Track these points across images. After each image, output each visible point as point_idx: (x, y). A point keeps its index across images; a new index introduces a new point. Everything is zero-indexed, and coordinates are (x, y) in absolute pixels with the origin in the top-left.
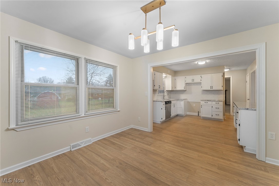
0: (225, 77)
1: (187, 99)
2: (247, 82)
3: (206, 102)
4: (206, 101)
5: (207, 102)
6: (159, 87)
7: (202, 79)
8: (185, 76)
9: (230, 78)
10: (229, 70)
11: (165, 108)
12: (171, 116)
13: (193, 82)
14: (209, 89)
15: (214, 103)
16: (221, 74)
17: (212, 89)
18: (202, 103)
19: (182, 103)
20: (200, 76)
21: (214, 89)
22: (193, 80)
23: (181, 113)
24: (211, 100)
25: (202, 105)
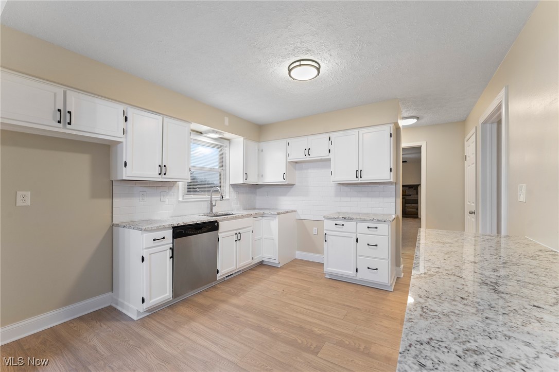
0: (404, 144)
1: (295, 211)
2: (468, 158)
3: (338, 222)
4: (338, 218)
5: (341, 223)
6: (158, 170)
7: (331, 148)
8: (288, 140)
9: (419, 148)
10: (415, 121)
11: (169, 253)
12: (218, 275)
13: (308, 158)
14: (352, 178)
15: (363, 226)
16: (388, 129)
17: (359, 181)
18: (329, 225)
19: (274, 225)
20: (327, 136)
21: (366, 178)
22: (307, 151)
23: (271, 256)
24: (354, 217)
25: (328, 233)
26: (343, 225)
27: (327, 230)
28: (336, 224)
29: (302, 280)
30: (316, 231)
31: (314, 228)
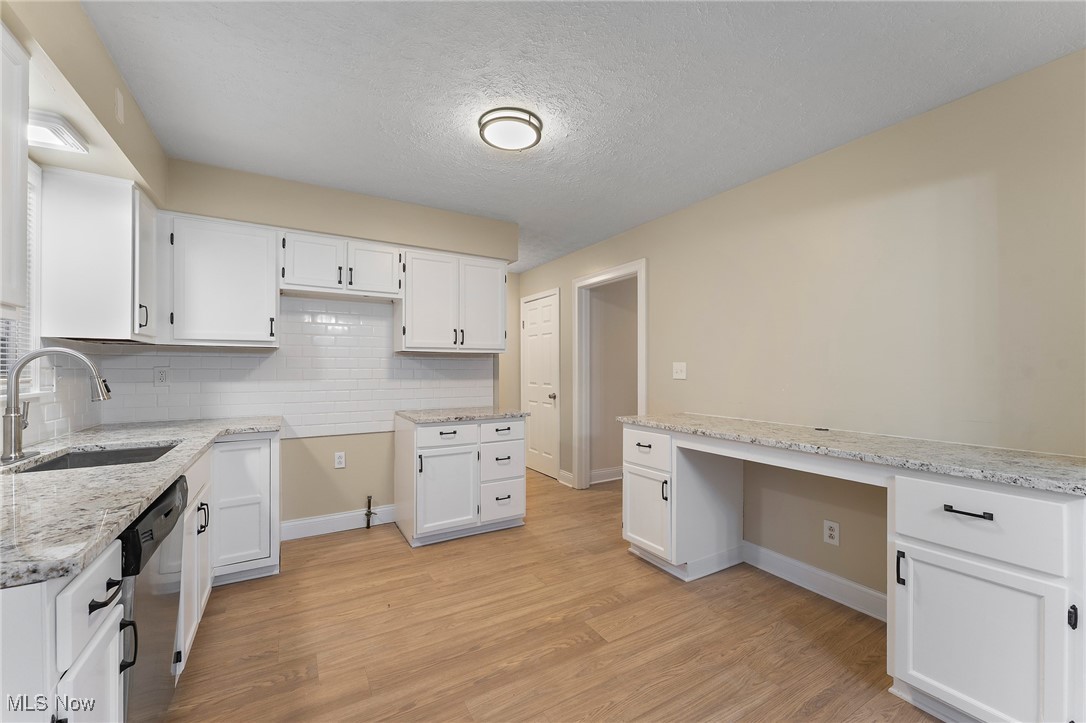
3: (447, 429)
7: (404, 277)
8: (283, 233)
13: (346, 289)
14: (448, 344)
15: (488, 429)
16: (503, 268)
17: (458, 349)
20: (396, 252)
21: (471, 345)
23: (254, 552)
24: (476, 415)
25: (423, 453)
26: (455, 432)
27: (421, 448)
28: (441, 433)
29: (381, 571)
30: (343, 460)
31: (337, 454)
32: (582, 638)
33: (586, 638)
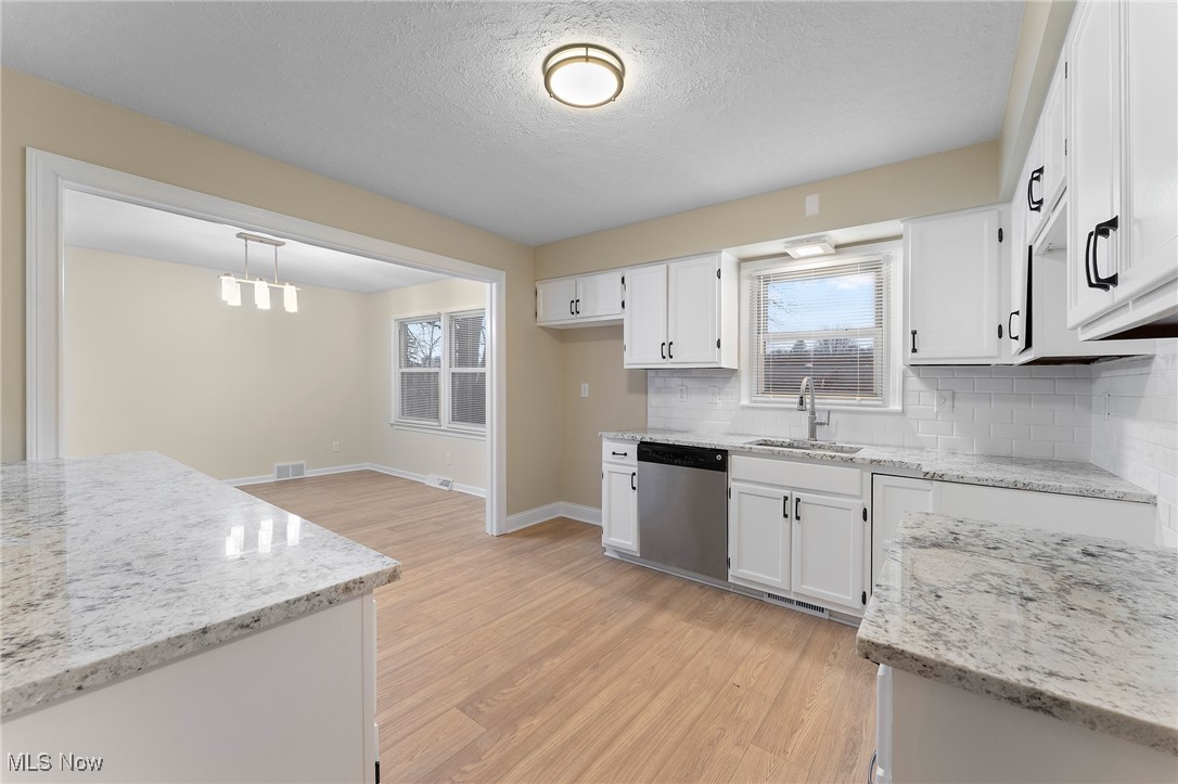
12: (731, 572)
32: (487, 705)
33: (482, 707)
